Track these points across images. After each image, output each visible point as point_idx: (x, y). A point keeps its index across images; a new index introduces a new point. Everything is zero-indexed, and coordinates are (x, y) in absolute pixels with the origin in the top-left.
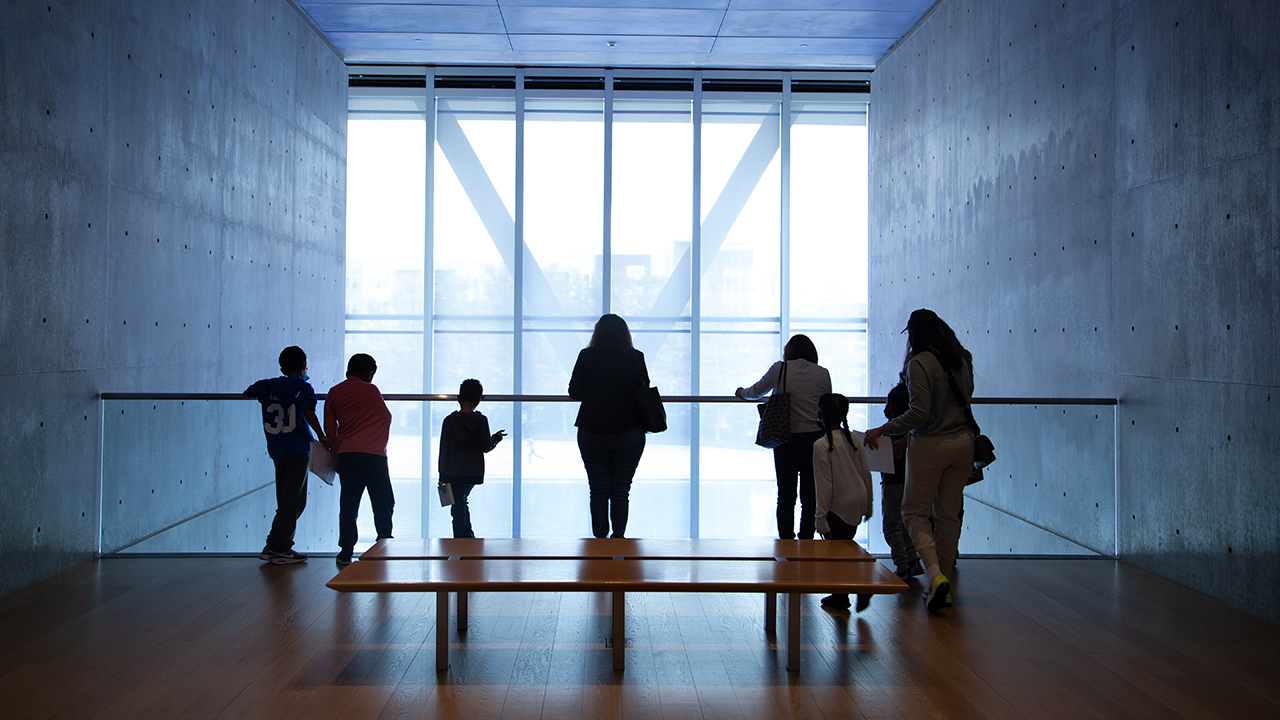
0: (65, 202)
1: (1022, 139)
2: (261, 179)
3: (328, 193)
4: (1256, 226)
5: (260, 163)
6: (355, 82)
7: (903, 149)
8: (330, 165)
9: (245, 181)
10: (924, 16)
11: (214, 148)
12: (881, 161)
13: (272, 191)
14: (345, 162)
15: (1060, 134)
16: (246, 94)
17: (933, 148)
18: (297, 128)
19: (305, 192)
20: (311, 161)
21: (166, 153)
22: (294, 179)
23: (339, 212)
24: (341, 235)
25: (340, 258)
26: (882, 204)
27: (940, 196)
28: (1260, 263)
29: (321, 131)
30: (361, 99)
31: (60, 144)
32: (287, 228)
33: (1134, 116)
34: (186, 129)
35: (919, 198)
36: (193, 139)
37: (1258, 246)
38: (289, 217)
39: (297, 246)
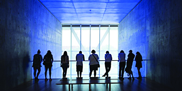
0: (27, 39)
1: (135, 31)
2: (51, 37)
3: (60, 38)
4: (163, 40)
5: (51, 35)
6: (63, 26)
7: (122, 32)
8: (60, 35)
9: (50, 37)
10: (124, 18)
11: (46, 33)
12: (119, 34)
13: (53, 38)
14: (62, 35)
15: (140, 30)
16: (50, 27)
17: (125, 32)
18: (56, 31)
19: (57, 38)
20: (57, 34)
21: (40, 34)
22: (55, 36)
23: (61, 40)
24: (61, 43)
25: (61, 45)
26: (120, 38)
27: (126, 37)
28: (163, 44)
29: (59, 31)
30: (64, 28)
31: (26, 33)
32: (55, 42)
33: (148, 28)
34: (42, 31)
35: (124, 38)
36: (43, 32)
37: (163, 42)
38: (55, 41)
39: (56, 44)
